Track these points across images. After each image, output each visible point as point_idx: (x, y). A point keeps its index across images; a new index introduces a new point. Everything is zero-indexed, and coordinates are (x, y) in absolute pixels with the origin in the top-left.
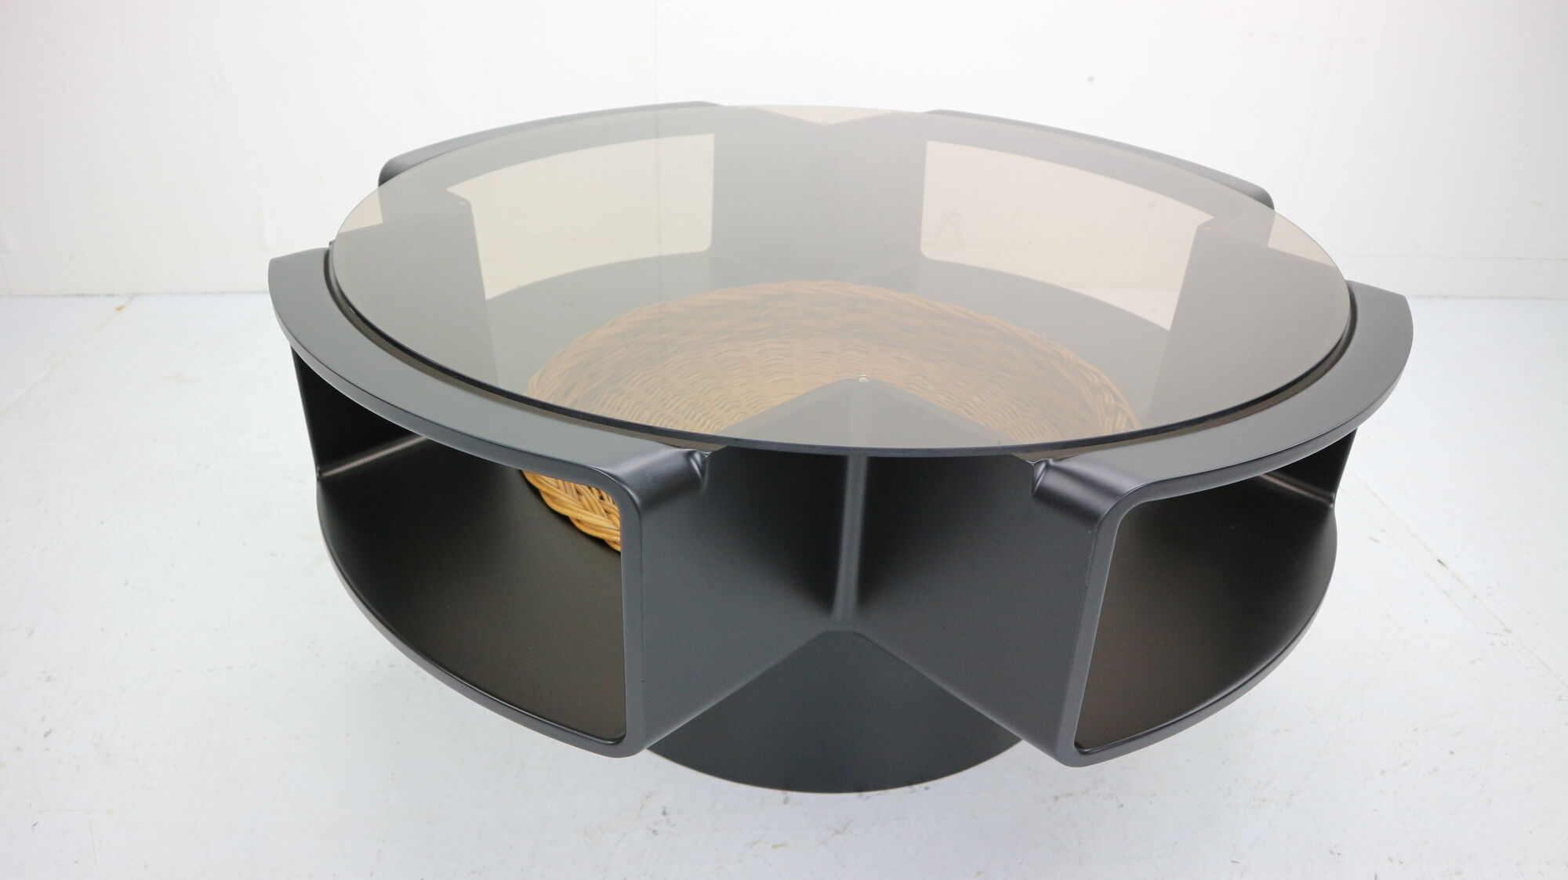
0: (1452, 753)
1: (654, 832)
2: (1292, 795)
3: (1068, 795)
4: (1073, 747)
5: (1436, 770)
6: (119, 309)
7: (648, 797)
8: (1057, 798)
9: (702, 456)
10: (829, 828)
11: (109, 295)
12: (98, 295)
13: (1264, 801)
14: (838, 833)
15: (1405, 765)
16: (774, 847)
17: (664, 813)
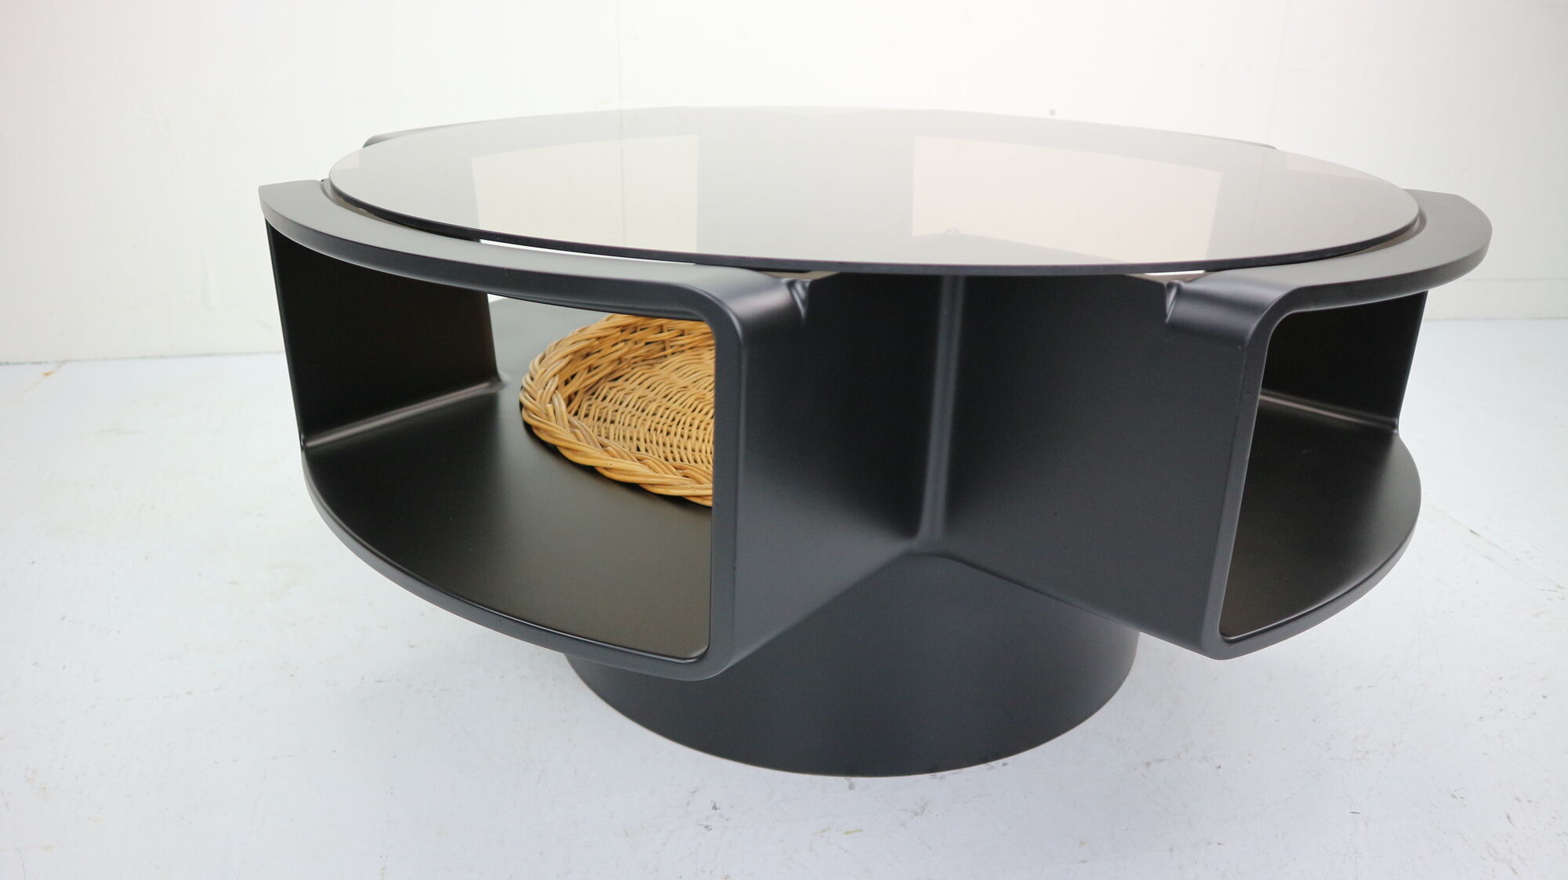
0: (1544, 697)
1: (707, 827)
2: (1394, 746)
3: (1160, 761)
4: (1219, 634)
5: (1534, 714)
6: (47, 374)
7: (693, 792)
8: (1148, 764)
9: (804, 287)
10: (905, 810)
11: (35, 363)
12: (23, 363)
13: (1367, 753)
14: (916, 815)
15: (1501, 710)
16: (847, 833)
17: (715, 808)
